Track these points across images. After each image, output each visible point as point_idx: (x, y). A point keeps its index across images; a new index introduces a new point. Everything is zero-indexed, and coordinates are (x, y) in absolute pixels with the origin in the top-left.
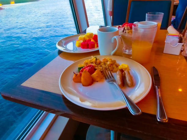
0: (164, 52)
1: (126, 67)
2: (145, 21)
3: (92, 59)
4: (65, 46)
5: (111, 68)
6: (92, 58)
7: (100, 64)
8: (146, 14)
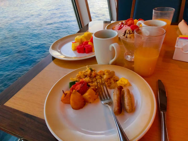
0: (174, 58)
1: (126, 83)
2: (152, 19)
3: (86, 70)
4: (59, 51)
5: (108, 84)
6: (86, 68)
7: (95, 77)
8: (153, 10)
